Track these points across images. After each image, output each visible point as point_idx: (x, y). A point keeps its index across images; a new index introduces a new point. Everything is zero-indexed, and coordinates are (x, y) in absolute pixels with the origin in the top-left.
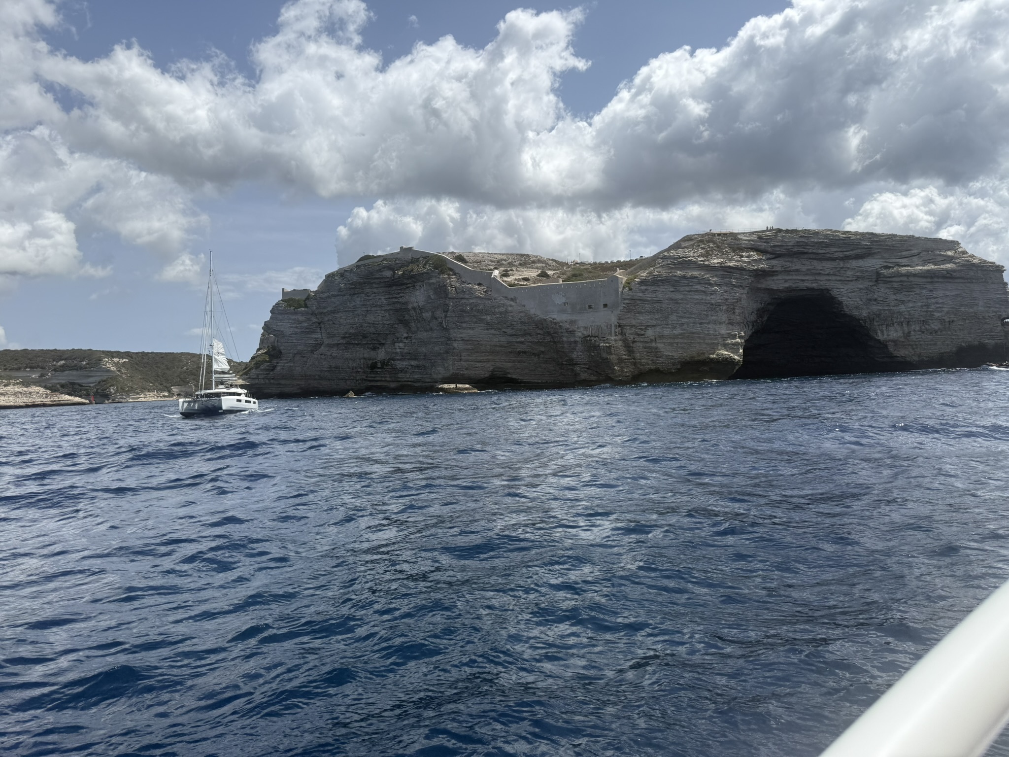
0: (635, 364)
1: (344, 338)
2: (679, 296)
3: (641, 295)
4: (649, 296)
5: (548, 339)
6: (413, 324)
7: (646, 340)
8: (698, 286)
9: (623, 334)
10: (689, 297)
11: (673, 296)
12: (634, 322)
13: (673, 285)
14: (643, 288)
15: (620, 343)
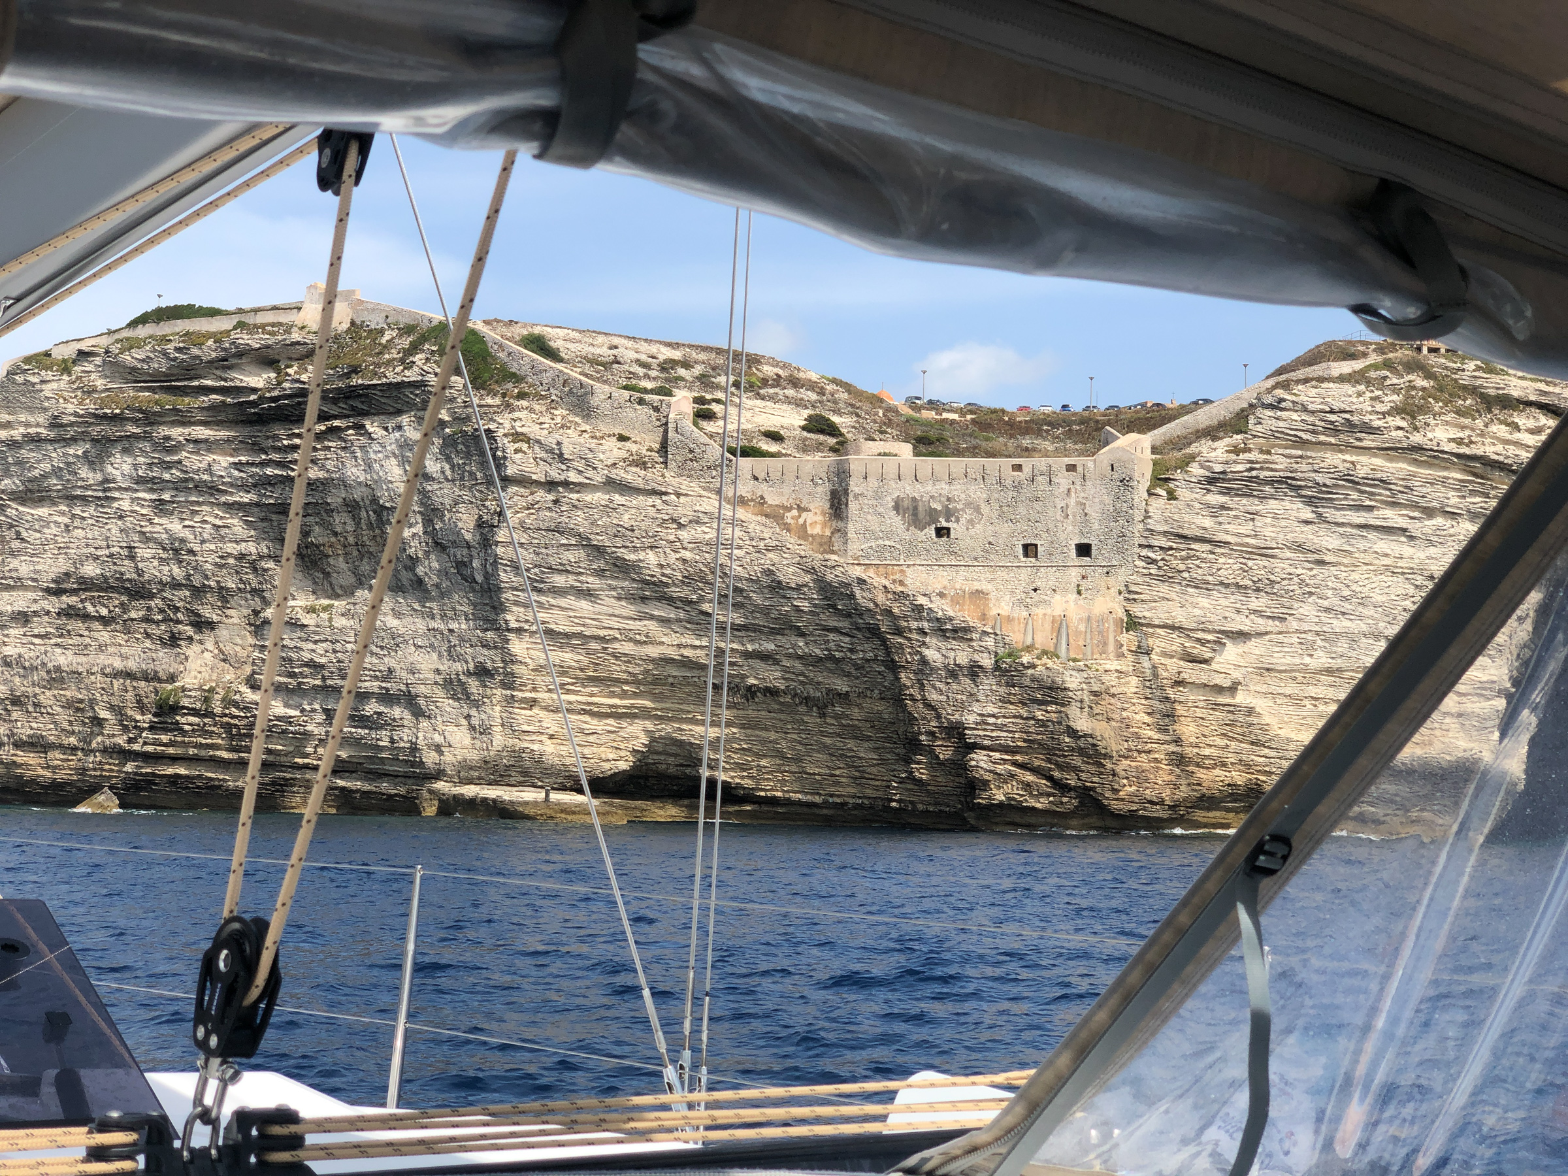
0: (1180, 760)
1: (56, 592)
2: (1330, 541)
3: (1208, 522)
4: (1234, 529)
5: (867, 651)
6: (341, 563)
7: (1219, 680)
8: (1388, 512)
9: (1143, 651)
10: (1362, 544)
11: (1307, 535)
12: (1180, 617)
13: (1310, 501)
14: (1215, 499)
15: (1132, 685)
